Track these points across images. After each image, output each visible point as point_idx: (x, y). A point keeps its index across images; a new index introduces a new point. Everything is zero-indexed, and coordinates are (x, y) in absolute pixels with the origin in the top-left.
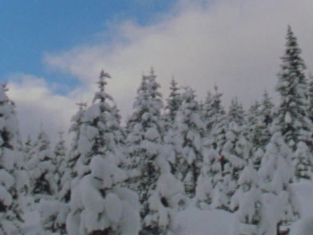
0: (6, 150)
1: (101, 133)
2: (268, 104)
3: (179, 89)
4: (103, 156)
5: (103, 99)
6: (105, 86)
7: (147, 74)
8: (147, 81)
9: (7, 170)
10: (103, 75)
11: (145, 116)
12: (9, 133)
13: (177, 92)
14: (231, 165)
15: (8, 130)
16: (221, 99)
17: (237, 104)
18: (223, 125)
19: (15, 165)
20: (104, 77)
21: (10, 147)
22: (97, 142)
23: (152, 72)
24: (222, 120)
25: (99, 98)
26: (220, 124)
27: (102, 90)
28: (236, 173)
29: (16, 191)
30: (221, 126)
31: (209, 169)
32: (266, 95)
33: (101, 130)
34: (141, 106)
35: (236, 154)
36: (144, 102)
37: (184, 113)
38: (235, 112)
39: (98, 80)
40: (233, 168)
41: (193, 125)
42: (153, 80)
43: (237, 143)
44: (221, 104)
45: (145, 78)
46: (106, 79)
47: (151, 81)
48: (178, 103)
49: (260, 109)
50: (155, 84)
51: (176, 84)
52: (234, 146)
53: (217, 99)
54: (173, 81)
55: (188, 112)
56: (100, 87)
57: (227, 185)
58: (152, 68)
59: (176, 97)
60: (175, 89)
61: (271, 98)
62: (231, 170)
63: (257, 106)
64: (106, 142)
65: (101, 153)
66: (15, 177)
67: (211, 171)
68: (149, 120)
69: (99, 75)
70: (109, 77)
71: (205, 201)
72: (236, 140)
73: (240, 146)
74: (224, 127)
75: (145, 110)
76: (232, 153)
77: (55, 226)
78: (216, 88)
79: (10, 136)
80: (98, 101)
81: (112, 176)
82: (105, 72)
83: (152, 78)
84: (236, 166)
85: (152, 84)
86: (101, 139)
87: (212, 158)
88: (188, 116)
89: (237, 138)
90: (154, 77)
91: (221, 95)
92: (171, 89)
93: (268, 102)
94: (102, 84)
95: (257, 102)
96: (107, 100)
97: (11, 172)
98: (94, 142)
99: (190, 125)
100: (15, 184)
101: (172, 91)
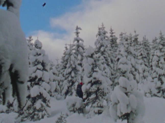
0: (44, 72)
1: (95, 61)
2: (163, 38)
3: (114, 33)
4: (97, 72)
5: (78, 41)
6: (79, 34)
7: (100, 27)
8: (101, 30)
9: (46, 82)
10: (77, 28)
11: (102, 49)
12: (45, 63)
13: (113, 35)
14: (157, 73)
15: (44, 62)
16: (138, 37)
17: (146, 39)
18: (141, 51)
19: (49, 79)
20: (78, 30)
21: (46, 70)
22: (93, 66)
23: (103, 25)
24: (141, 48)
25: (76, 41)
26: (140, 51)
27: (78, 36)
28: (160, 77)
29: (51, 92)
30: (140, 52)
31: (142, 75)
32: (161, 34)
33: (95, 59)
34: (99, 44)
35: (159, 67)
36: (101, 42)
37: (125, 47)
38: (146, 44)
39: (75, 31)
40: (158, 75)
41: (130, 53)
42: (104, 29)
43: (160, 62)
44: (138, 40)
45: (99, 29)
46: (79, 31)
47: (103, 30)
48: (114, 40)
49: (158, 41)
50: (105, 31)
51: (113, 30)
52: (158, 64)
53: (136, 37)
54: (111, 29)
55: (126, 46)
56: (76, 35)
57: (156, 83)
58: (102, 23)
59: (113, 37)
60: (113, 33)
61: (164, 35)
62: (158, 76)
63: (156, 40)
64: (98, 65)
65: (96, 71)
66: (50, 85)
67: (143, 76)
68: (104, 51)
69: (76, 29)
70: (81, 29)
71: (149, 93)
72: (159, 60)
73: (161, 63)
74: (142, 52)
75: (102, 46)
76: (157, 67)
77: (75, 109)
78: (135, 32)
79: (46, 65)
80: (76, 42)
81: (131, 86)
82: (79, 27)
83: (103, 29)
84: (160, 74)
85: (103, 31)
86: (95, 64)
87: (144, 69)
88: (127, 48)
89: (159, 59)
90: (104, 28)
91: (138, 35)
92: (110, 33)
93: (162, 37)
94: (77, 33)
95: (156, 38)
96: (80, 42)
97: (48, 83)
98: (92, 66)
99: (128, 53)
100: (51, 89)
101: (111, 34)
